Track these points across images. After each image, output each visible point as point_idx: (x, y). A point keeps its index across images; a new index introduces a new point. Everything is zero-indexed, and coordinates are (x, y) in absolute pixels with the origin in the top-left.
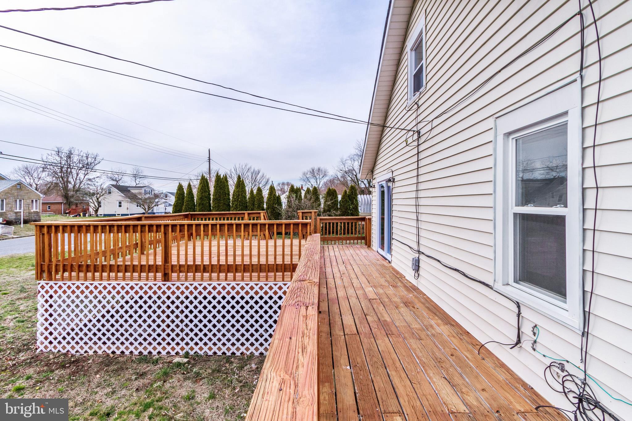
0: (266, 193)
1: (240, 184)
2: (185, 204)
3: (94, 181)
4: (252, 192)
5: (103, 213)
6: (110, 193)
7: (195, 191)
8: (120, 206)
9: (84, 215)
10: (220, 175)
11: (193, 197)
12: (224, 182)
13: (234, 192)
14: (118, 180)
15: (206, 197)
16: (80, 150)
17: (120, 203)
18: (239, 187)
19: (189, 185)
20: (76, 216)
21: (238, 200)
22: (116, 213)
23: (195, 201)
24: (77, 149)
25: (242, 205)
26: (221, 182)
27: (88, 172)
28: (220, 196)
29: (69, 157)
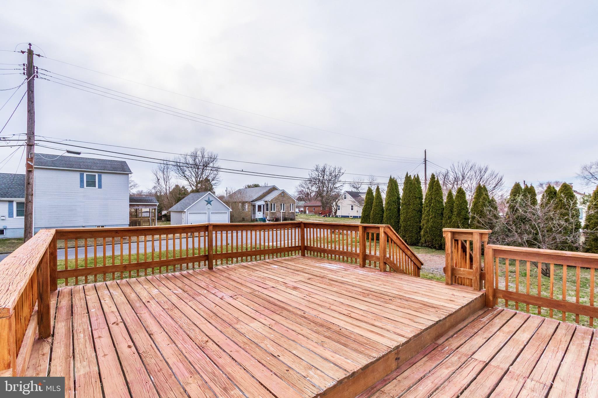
0: (469, 196)
1: (434, 184)
2: (373, 209)
3: (338, 189)
4: (450, 194)
5: (341, 215)
6: (345, 198)
7: (384, 196)
8: (352, 209)
9: (329, 216)
10: (410, 176)
11: (382, 202)
12: (414, 184)
13: (426, 195)
14: (358, 187)
15: (394, 202)
16: (330, 166)
17: (352, 206)
18: (433, 188)
19: (378, 189)
20: (325, 216)
21: (430, 205)
22: (350, 215)
23: (384, 206)
24: (328, 165)
25: (435, 212)
26: (411, 183)
27: (336, 182)
28: (409, 201)
29: (324, 171)
